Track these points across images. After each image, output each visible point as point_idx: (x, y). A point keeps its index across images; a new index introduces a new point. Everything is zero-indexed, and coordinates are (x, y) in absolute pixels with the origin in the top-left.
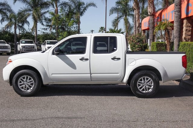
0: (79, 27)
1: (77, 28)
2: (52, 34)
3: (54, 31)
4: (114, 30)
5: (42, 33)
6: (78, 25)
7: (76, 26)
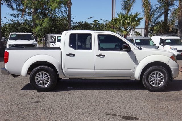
0: (69, 11)
1: (66, 13)
2: (26, 22)
3: (29, 18)
4: (126, 16)
5: (10, 22)
6: (67, 8)
7: (65, 9)
